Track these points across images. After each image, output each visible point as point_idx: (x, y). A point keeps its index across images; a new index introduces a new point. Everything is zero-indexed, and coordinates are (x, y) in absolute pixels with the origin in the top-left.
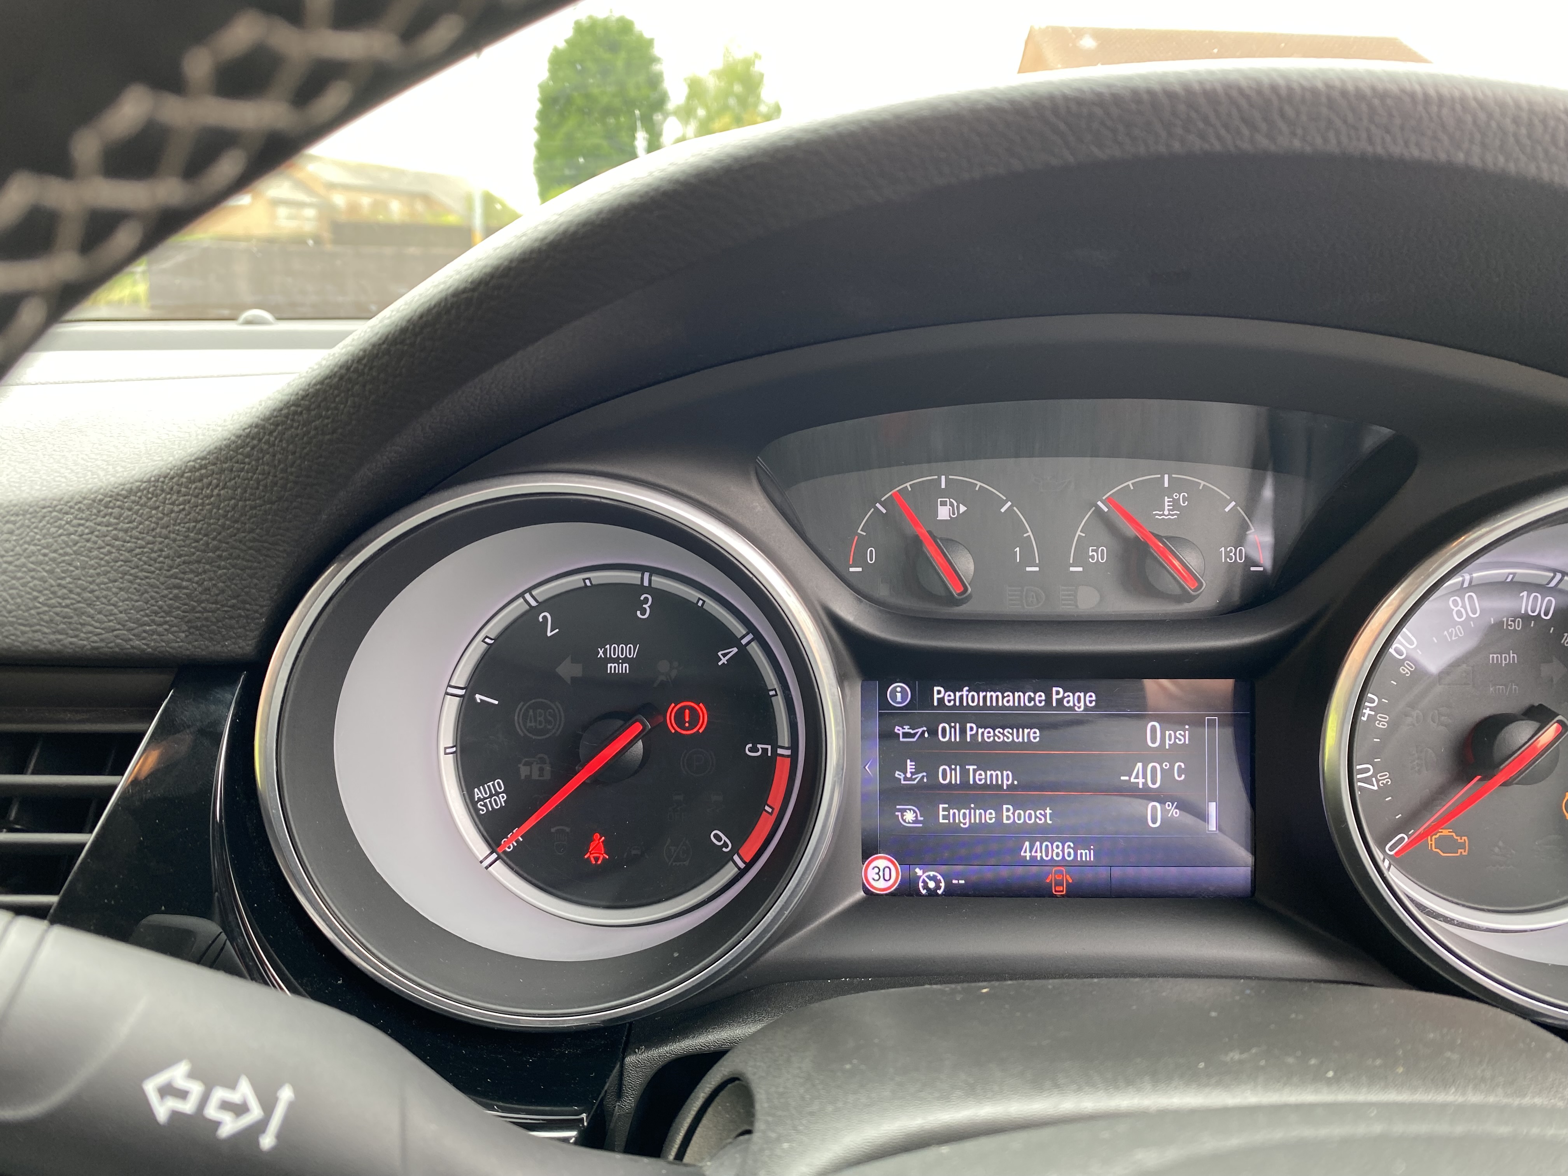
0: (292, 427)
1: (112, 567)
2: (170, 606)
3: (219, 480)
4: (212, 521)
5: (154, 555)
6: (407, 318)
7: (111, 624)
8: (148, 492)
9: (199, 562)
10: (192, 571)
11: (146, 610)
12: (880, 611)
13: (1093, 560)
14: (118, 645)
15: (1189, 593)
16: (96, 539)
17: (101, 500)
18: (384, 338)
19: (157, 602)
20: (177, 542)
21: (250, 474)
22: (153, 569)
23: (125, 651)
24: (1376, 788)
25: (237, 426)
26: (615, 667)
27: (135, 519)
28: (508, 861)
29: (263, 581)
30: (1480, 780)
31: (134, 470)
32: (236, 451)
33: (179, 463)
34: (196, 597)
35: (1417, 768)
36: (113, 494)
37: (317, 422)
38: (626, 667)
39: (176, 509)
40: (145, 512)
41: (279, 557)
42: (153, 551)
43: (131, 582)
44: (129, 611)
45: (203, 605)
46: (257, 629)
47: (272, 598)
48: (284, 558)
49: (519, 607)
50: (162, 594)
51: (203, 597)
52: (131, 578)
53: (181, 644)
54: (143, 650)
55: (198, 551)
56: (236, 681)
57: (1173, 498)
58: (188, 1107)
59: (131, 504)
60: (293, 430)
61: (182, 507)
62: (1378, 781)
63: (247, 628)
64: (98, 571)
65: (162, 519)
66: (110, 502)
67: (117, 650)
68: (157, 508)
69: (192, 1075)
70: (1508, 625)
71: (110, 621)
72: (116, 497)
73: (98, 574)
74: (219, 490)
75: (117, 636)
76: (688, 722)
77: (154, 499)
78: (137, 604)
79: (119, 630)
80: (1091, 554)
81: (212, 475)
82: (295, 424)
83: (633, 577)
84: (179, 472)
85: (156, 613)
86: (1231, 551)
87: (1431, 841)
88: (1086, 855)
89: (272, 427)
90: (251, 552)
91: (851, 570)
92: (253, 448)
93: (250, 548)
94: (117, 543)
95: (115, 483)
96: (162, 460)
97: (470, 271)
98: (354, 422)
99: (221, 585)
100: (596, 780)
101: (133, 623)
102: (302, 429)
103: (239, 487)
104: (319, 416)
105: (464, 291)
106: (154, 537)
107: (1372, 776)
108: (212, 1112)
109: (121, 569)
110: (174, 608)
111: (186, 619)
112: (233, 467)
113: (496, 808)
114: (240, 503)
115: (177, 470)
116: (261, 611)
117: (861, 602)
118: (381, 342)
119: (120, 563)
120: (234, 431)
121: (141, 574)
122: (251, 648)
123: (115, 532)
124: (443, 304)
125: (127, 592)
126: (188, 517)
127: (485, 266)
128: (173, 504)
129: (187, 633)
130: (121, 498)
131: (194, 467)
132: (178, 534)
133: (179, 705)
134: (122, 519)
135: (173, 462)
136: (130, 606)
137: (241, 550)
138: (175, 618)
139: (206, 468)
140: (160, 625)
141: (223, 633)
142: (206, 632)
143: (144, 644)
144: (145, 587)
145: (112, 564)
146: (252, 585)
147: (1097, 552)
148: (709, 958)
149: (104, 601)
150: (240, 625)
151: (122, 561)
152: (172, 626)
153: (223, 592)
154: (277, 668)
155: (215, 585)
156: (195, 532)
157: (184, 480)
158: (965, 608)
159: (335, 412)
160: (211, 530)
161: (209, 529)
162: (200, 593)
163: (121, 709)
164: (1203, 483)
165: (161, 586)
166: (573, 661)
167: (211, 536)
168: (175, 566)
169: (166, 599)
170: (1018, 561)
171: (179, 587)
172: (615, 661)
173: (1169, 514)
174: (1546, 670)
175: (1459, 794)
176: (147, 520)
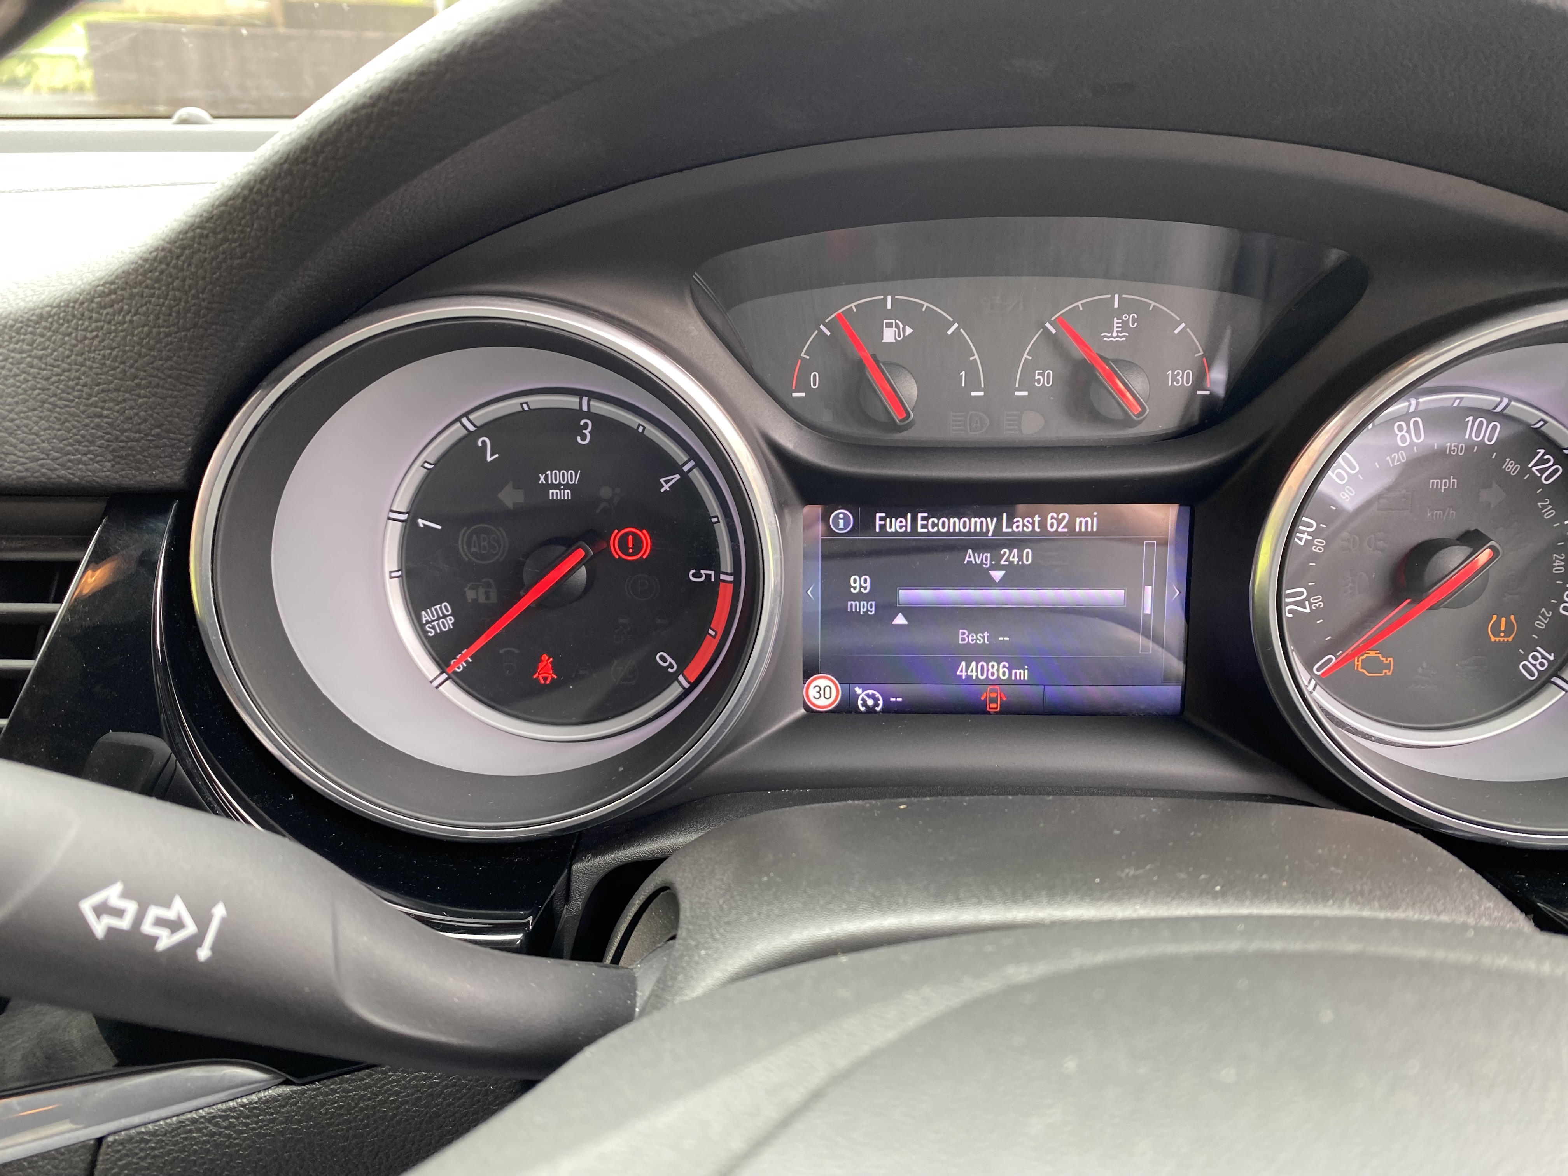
0: (199, 250)
1: (29, 396)
2: (92, 435)
3: (130, 305)
4: (127, 348)
5: (70, 383)
6: (307, 135)
7: (35, 453)
8: (59, 318)
9: (117, 390)
10: (112, 400)
11: (68, 439)
12: (820, 438)
13: (1039, 384)
14: (44, 475)
15: (1132, 418)
16: (11, 366)
17: (12, 326)
18: (285, 156)
19: (79, 431)
20: (94, 370)
21: (161, 300)
22: (71, 398)
23: (52, 480)
24: (1308, 611)
25: (144, 249)
26: (557, 493)
27: (49, 346)
28: (458, 681)
29: (185, 410)
30: (1409, 603)
31: (43, 294)
32: (144, 274)
33: (88, 287)
34: (118, 426)
35: (1350, 591)
36: (24, 320)
37: (225, 246)
38: (568, 493)
39: (89, 335)
40: (58, 339)
41: (199, 385)
42: (69, 379)
43: (50, 410)
44: (51, 440)
45: (126, 434)
46: (183, 459)
47: (196, 427)
48: (205, 386)
49: (456, 432)
50: (84, 423)
51: (126, 426)
52: (50, 406)
53: (108, 473)
54: (69, 480)
55: (116, 379)
56: (167, 511)
57: (1123, 320)
58: (125, 924)
59: (43, 330)
60: (201, 254)
61: (95, 333)
62: (1310, 604)
63: (174, 457)
64: (16, 399)
65: (76, 346)
66: (22, 327)
67: (43, 479)
68: (69, 335)
69: (126, 895)
70: (1450, 451)
71: (34, 450)
72: (27, 322)
73: (17, 403)
74: (132, 316)
75: (42, 466)
76: (632, 548)
77: (66, 325)
78: (59, 433)
79: (43, 459)
80: (1037, 378)
81: (122, 300)
82: (203, 248)
83: (571, 402)
84: (88, 297)
85: (80, 443)
86: (1178, 374)
87: (1358, 661)
88: (1023, 674)
89: (179, 251)
90: (169, 380)
91: (794, 395)
92: (162, 272)
93: (170, 376)
94: (32, 370)
95: (25, 308)
96: (71, 284)
97: (368, 85)
98: (262, 246)
99: (142, 413)
100: (541, 605)
101: (57, 452)
102: (210, 253)
103: (151, 313)
104: (226, 240)
105: (364, 106)
106: (70, 364)
107: (1305, 599)
108: (148, 928)
109: (39, 397)
110: (97, 438)
111: (111, 449)
112: (143, 292)
113: (444, 630)
114: (155, 330)
115: (87, 294)
116: (185, 440)
117: (801, 429)
118: (282, 161)
119: (37, 391)
120: (141, 254)
121: (60, 403)
122: (179, 477)
123: (29, 359)
124: (343, 120)
125: (48, 421)
126: (103, 344)
127: (384, 80)
128: (86, 330)
129: (113, 463)
130: (32, 324)
131: (103, 292)
132: (93, 362)
133: (112, 534)
134: (35, 345)
135: (82, 286)
136: (53, 435)
137: (159, 378)
138: (99, 447)
139: (115, 293)
140: (85, 454)
141: (150, 462)
142: (132, 462)
143: (71, 474)
144: (66, 416)
145: (29, 392)
146: (175, 414)
147: (1042, 375)
148: (652, 773)
149: (25, 429)
150: (166, 454)
151: (40, 389)
152: (96, 455)
153: (145, 421)
154: (207, 497)
155: (137, 414)
156: (110, 359)
157: (94, 305)
158: (905, 435)
159: (242, 236)
160: (127, 358)
161: (125, 356)
162: (122, 422)
163: (56, 537)
164: (1153, 303)
165: (81, 415)
166: (514, 487)
167: (128, 364)
168: (94, 394)
169: (88, 428)
170: (963, 385)
171: (100, 416)
172: (558, 487)
173: (1118, 336)
174: (1484, 495)
175: (1392, 614)
176: (60, 346)
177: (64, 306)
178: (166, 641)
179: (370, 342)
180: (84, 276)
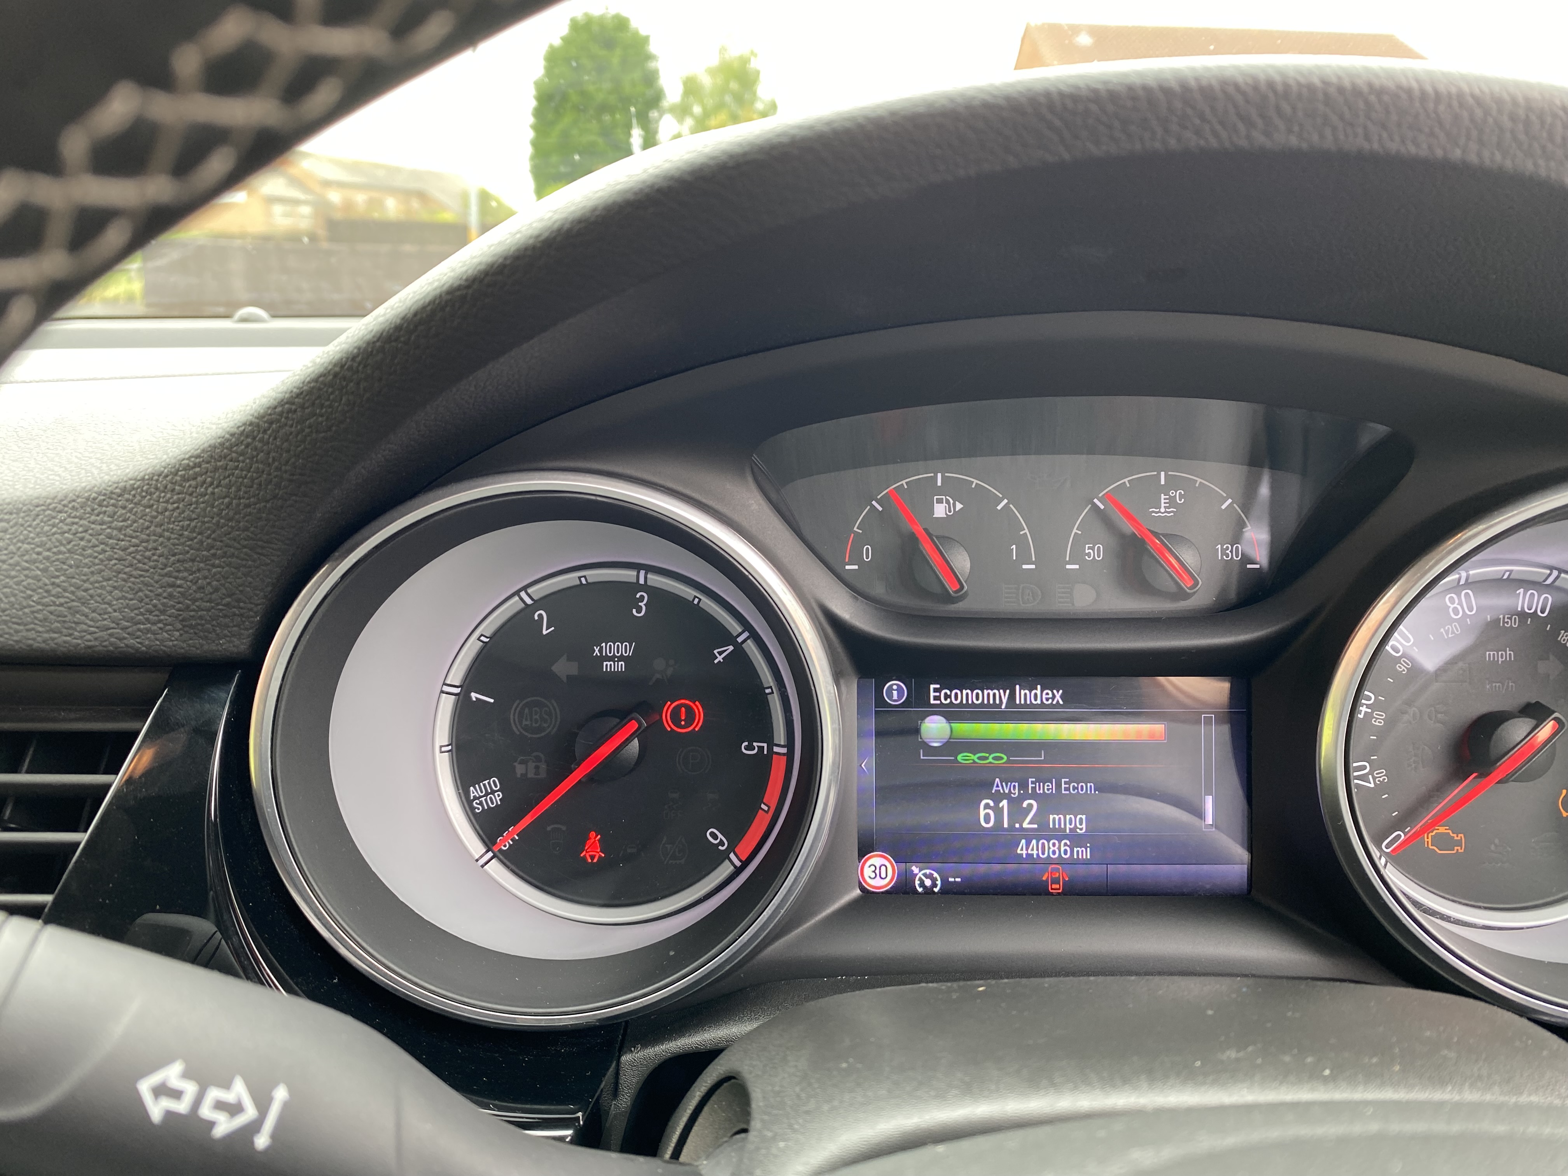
0: (286, 425)
1: (105, 566)
2: (164, 604)
3: (213, 478)
4: (206, 519)
5: (148, 554)
6: (402, 315)
7: (105, 622)
8: (142, 491)
9: (193, 560)
10: (186, 570)
11: (140, 608)
12: (876, 608)
13: (1089, 557)
14: (111, 644)
15: (1185, 590)
16: (90, 537)
17: (94, 499)
18: (378, 335)
19: (152, 600)
20: (171, 541)
21: (244, 473)
22: (147, 567)
23: (119, 650)
24: (1372, 785)
25: (232, 424)
26: (611, 665)
27: (129, 517)
28: (503, 859)
29: (258, 580)
30: (1475, 778)
32: (230, 448)
33: (173, 461)
34: (190, 595)
35: (1413, 766)
36: (108, 492)
37: (312, 420)
38: (622, 665)
39: (170, 507)
40: (139, 511)
41: (273, 555)
42: (146, 549)
43: (124, 580)
44: (123, 610)
45: (197, 604)
46: (251, 628)
47: (266, 596)
48: (278, 556)
49: (514, 605)
50: (157, 592)
51: (198, 595)
52: (124, 576)
53: (175, 642)
54: (137, 650)
55: (192, 549)
56: (231, 680)
57: (1169, 495)
58: (182, 1107)
59: (125, 502)
60: (287, 428)
61: (175, 505)
62: (1374, 778)
63: (242, 627)
64: (92, 569)
65: (156, 517)
66: (104, 500)
67: (111, 648)
68: (151, 506)
69: (186, 1075)
70: (1504, 622)
71: (105, 619)
72: (110, 495)
73: (92, 573)
74: (214, 489)
75: (111, 635)
76: (683, 720)
77: (148, 497)
78: (131, 602)
79: (113, 628)
80: (1087, 551)
81: (206, 473)
82: (290, 422)
83: (628, 575)
84: (173, 470)
85: (151, 612)
86: (1227, 548)
87: (1428, 838)
88: (1083, 853)
89: (266, 425)
90: (245, 550)
91: (847, 567)
92: (247, 446)
93: (245, 547)
94: (111, 541)
95: (109, 481)
96: (156, 458)
97: (464, 269)
98: (348, 420)
99: (215, 583)
100: (591, 779)
101: (128, 622)
102: (296, 427)
103: (233, 485)
104: (313, 414)
105: (459, 288)
106: (148, 535)
107: (1367, 774)
108: (206, 1112)
109: (115, 568)
110: (168, 607)
111: (180, 618)
112: (227, 465)
113: (492, 806)
114: (235, 502)
115: (171, 468)
116: (255, 609)
117: (857, 599)
118: (375, 339)
119: (114, 562)
120: (228, 429)
121: (135, 573)
122: (245, 646)
123: (109, 530)
125: (122, 591)
126: (183, 516)
127: (480, 264)
128: (167, 502)
129: (181, 632)
130: (114, 496)
131: (188, 465)
132: (172, 533)
133: (173, 705)
134: (116, 517)
135: (168, 460)
136: (125, 605)
137: (234, 548)
138: (170, 616)
139: (200, 466)
140: (154, 624)
141: (218, 632)
142: (201, 631)
143: (138, 643)
144: (140, 586)
145: (106, 562)
146: (247, 584)
147: (1093, 549)
148: (706, 956)
149: (98, 599)
150: (235, 623)
151: (116, 559)
152: (166, 625)
153: (216, 590)
154: (272, 667)
155: (209, 584)
156: (189, 530)
157: (178, 478)
158: (961, 606)
159: (330, 410)
160: (206, 528)
161: (203, 527)
162: (194, 591)
163: (115, 707)
164: (1199, 480)
165: (155, 584)
166: (569, 660)
167: (206, 535)
168: (170, 565)
169: (161, 598)
170: (1014, 558)
171: (173, 585)
172: (611, 659)
173: (1166, 512)
174: (1543, 667)
175: (1456, 791)
176: (141, 518)
177: (148, 480)
178: (220, 814)
179: (442, 516)
180: (169, 451)
